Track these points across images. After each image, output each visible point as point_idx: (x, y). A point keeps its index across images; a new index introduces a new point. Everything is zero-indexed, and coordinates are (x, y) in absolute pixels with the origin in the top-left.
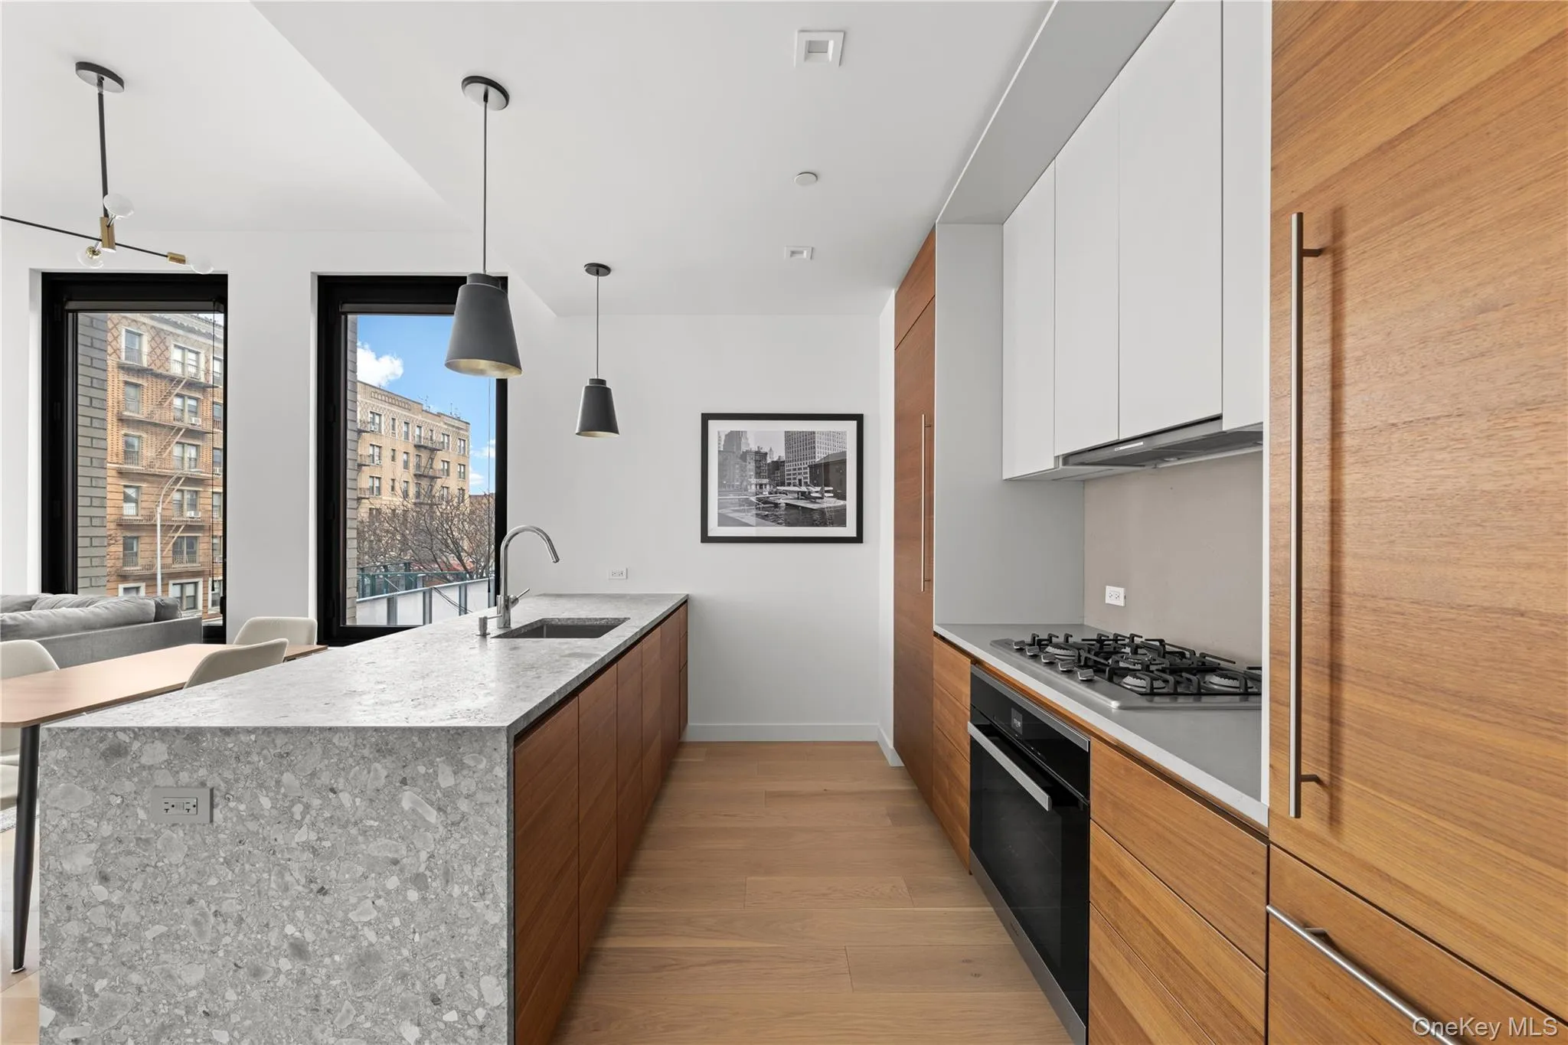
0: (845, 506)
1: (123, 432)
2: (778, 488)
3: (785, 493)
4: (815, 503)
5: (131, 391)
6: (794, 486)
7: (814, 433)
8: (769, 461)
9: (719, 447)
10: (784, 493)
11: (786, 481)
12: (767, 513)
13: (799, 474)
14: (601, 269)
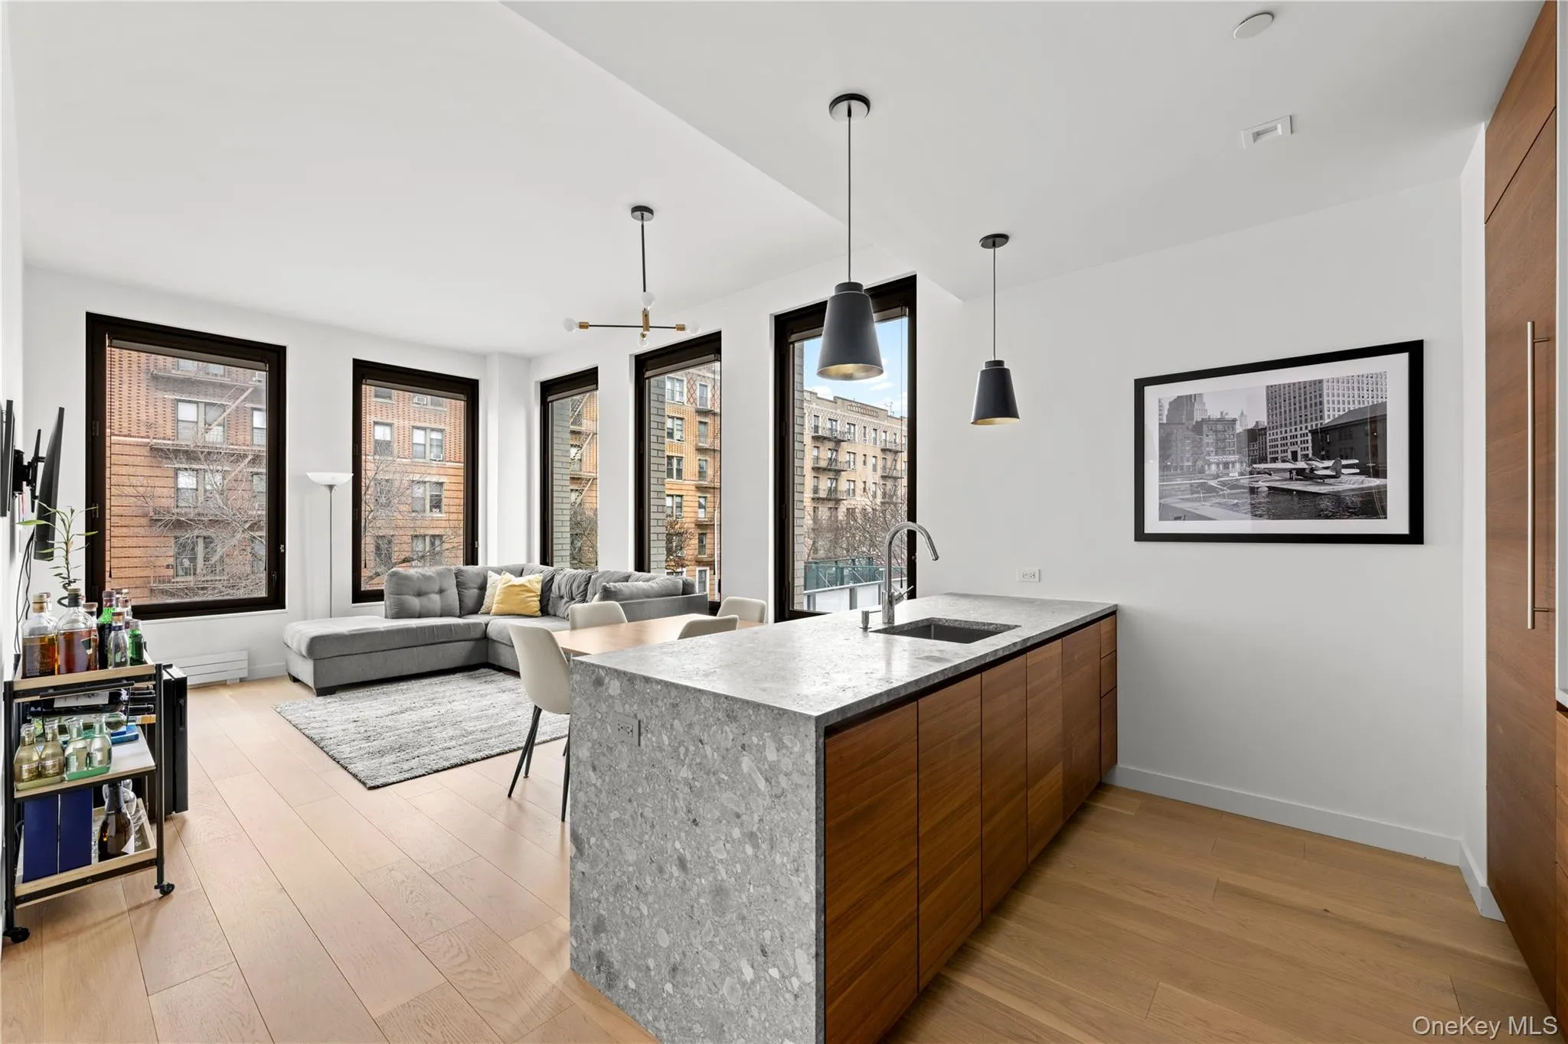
0: (1385, 486)
1: (698, 458)
2: (1255, 466)
3: (1268, 472)
4: (1323, 484)
5: (702, 427)
6: (1284, 461)
7: (1321, 382)
8: (1239, 429)
9: (1160, 419)
10: (1265, 473)
11: (1269, 456)
12: (1236, 501)
13: (1293, 444)
14: (998, 240)
